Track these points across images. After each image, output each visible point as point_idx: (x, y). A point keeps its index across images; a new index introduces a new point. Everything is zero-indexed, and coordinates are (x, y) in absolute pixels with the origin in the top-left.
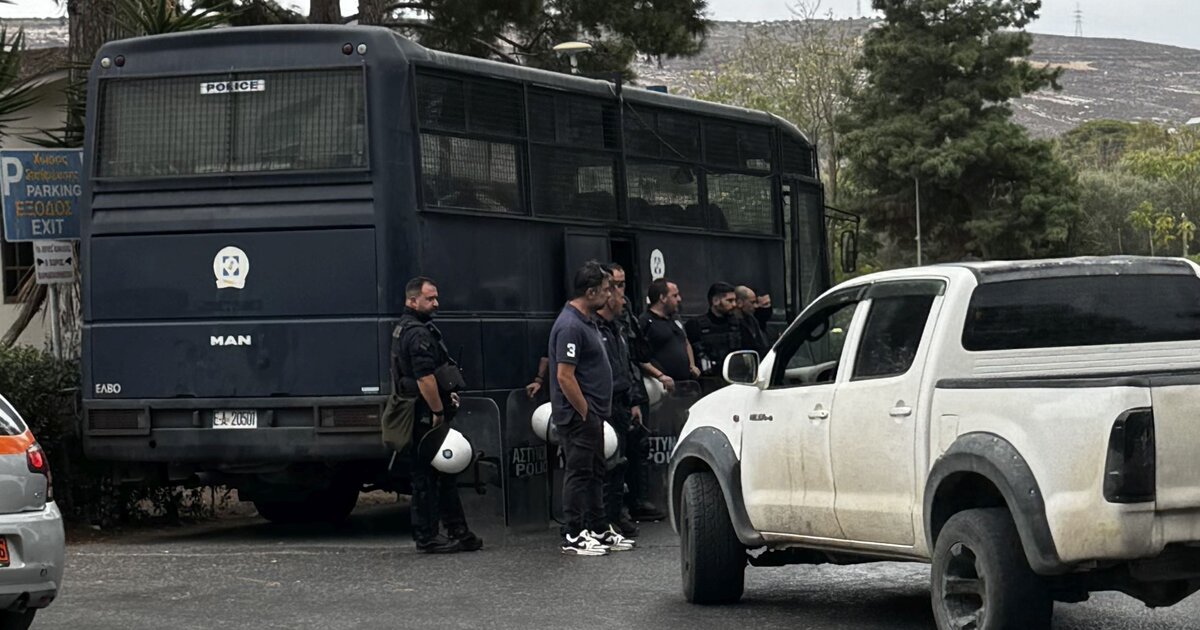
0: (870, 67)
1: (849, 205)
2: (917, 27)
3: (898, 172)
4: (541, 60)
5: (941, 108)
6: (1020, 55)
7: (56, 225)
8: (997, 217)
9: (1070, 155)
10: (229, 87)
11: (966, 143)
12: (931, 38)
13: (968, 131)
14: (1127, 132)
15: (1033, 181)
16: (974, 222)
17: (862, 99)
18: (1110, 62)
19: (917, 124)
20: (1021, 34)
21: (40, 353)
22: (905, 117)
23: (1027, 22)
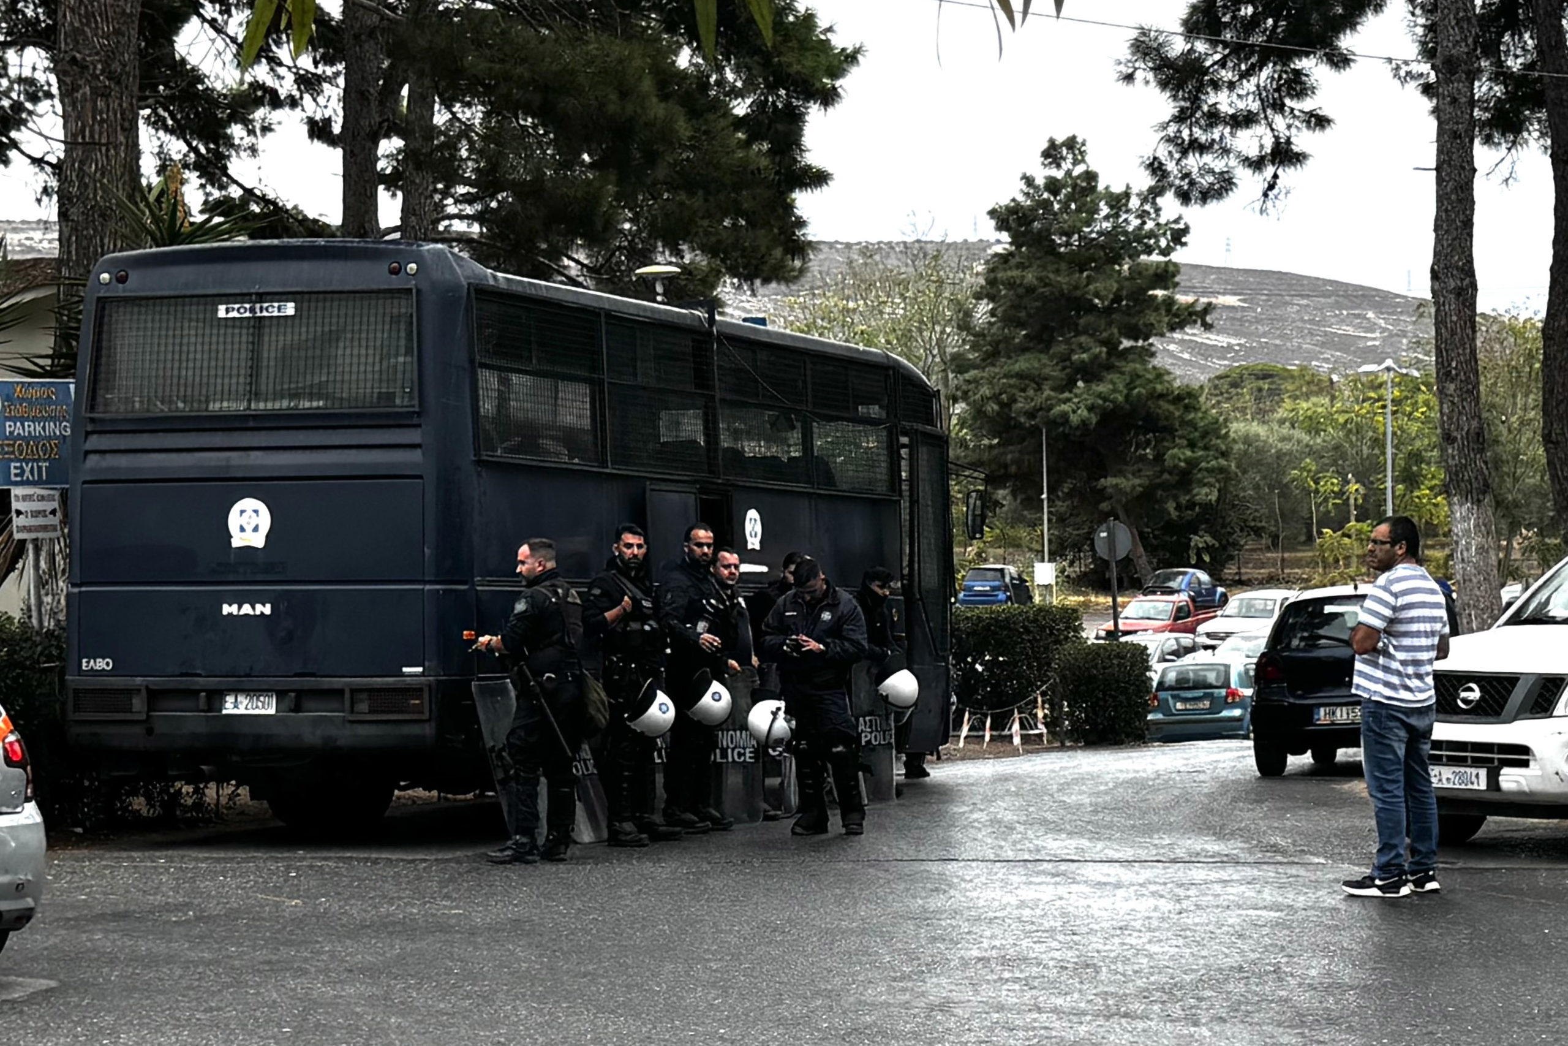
0: (992, 298)
1: (965, 457)
2: (1047, 253)
3: (1022, 420)
4: (613, 283)
5: (1073, 347)
6: (1166, 288)
7: (40, 468)
8: (1137, 473)
9: (1219, 402)
10: (252, 310)
11: (1102, 388)
12: (1063, 266)
13: (1105, 374)
14: (1284, 379)
15: (1180, 433)
16: (1109, 479)
17: (981, 335)
18: (1264, 298)
19: (1045, 365)
20: (1167, 263)
21: (16, 621)
22: (1032, 356)
23: (1173, 249)
